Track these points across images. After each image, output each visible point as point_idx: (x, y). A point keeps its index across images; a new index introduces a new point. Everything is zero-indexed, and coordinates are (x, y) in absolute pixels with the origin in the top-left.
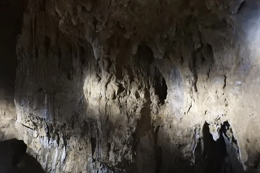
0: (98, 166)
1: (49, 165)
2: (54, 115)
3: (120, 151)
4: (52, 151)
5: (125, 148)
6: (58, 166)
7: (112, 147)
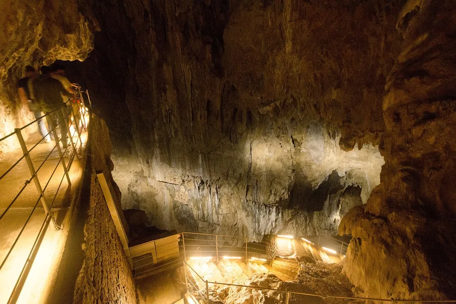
0: (251, 204)
1: (205, 212)
2: (210, 171)
3: (279, 194)
4: (203, 200)
5: (283, 191)
6: (214, 211)
7: (273, 192)
